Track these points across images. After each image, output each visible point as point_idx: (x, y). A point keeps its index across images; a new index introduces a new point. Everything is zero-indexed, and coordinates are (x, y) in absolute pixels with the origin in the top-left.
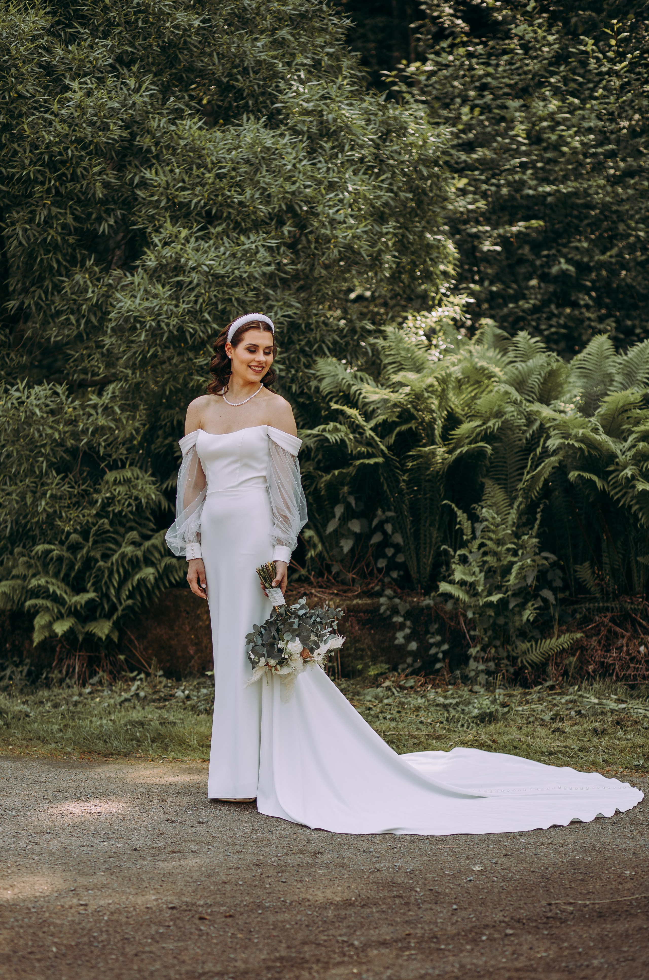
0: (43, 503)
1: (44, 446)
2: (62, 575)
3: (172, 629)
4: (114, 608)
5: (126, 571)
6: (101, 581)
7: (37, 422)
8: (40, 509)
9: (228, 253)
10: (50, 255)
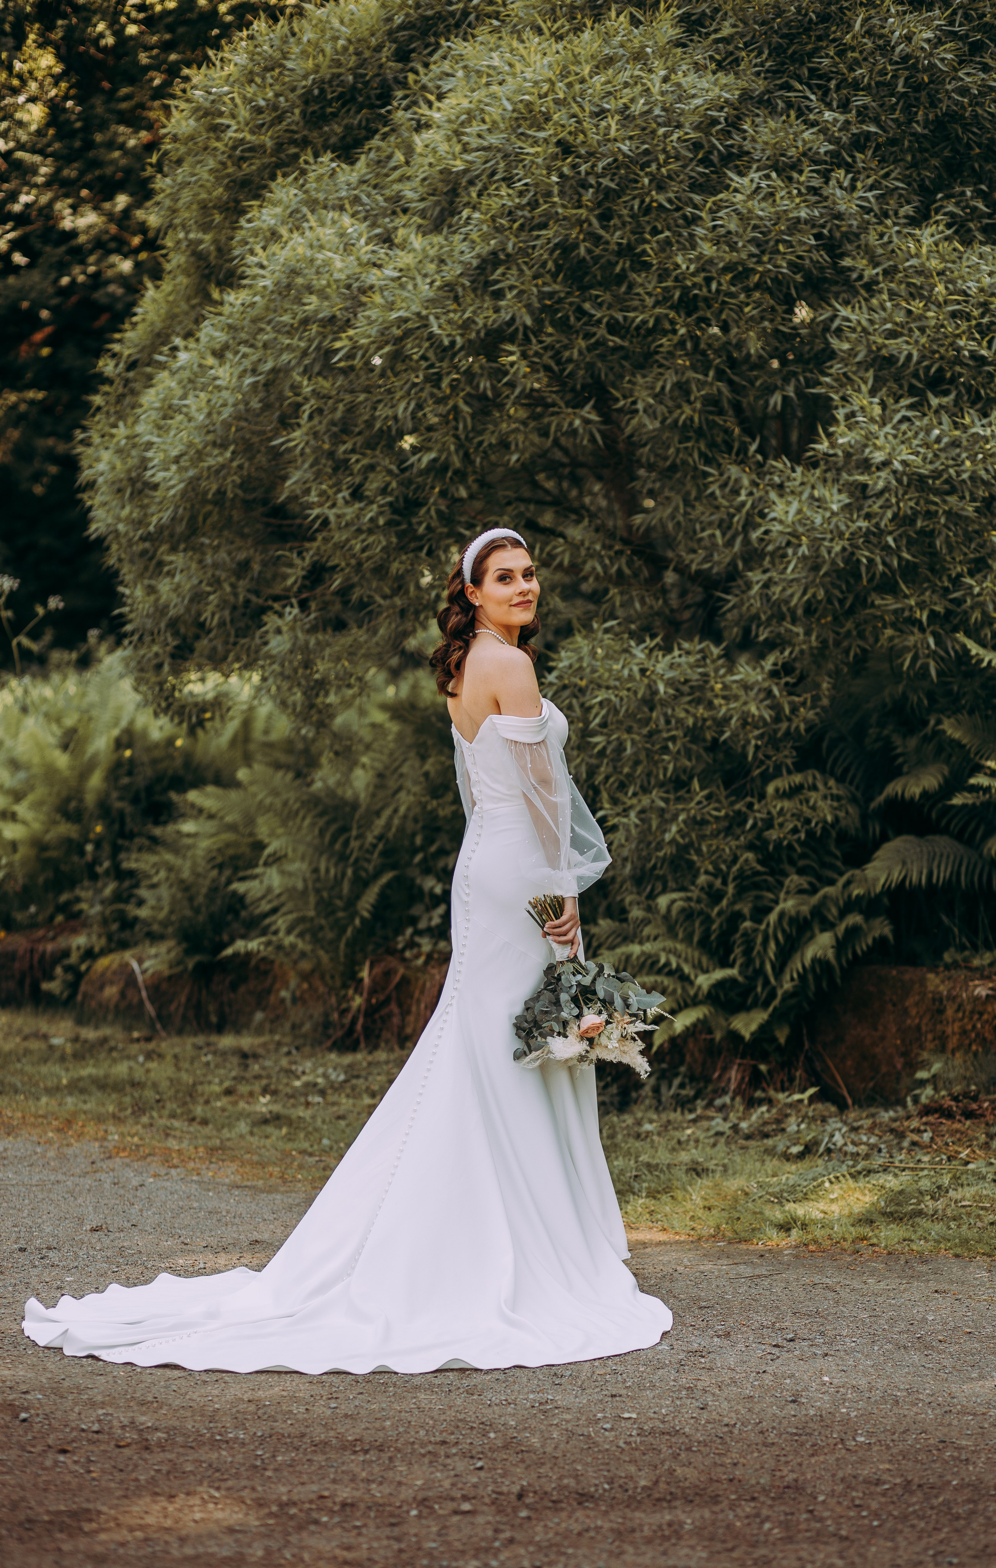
0: (674, 829)
1: (673, 739)
2: (696, 939)
3: (876, 1030)
4: (772, 995)
5: (787, 937)
6: (752, 949)
7: (663, 703)
8: (668, 837)
9: (945, 440)
10: (689, 444)
